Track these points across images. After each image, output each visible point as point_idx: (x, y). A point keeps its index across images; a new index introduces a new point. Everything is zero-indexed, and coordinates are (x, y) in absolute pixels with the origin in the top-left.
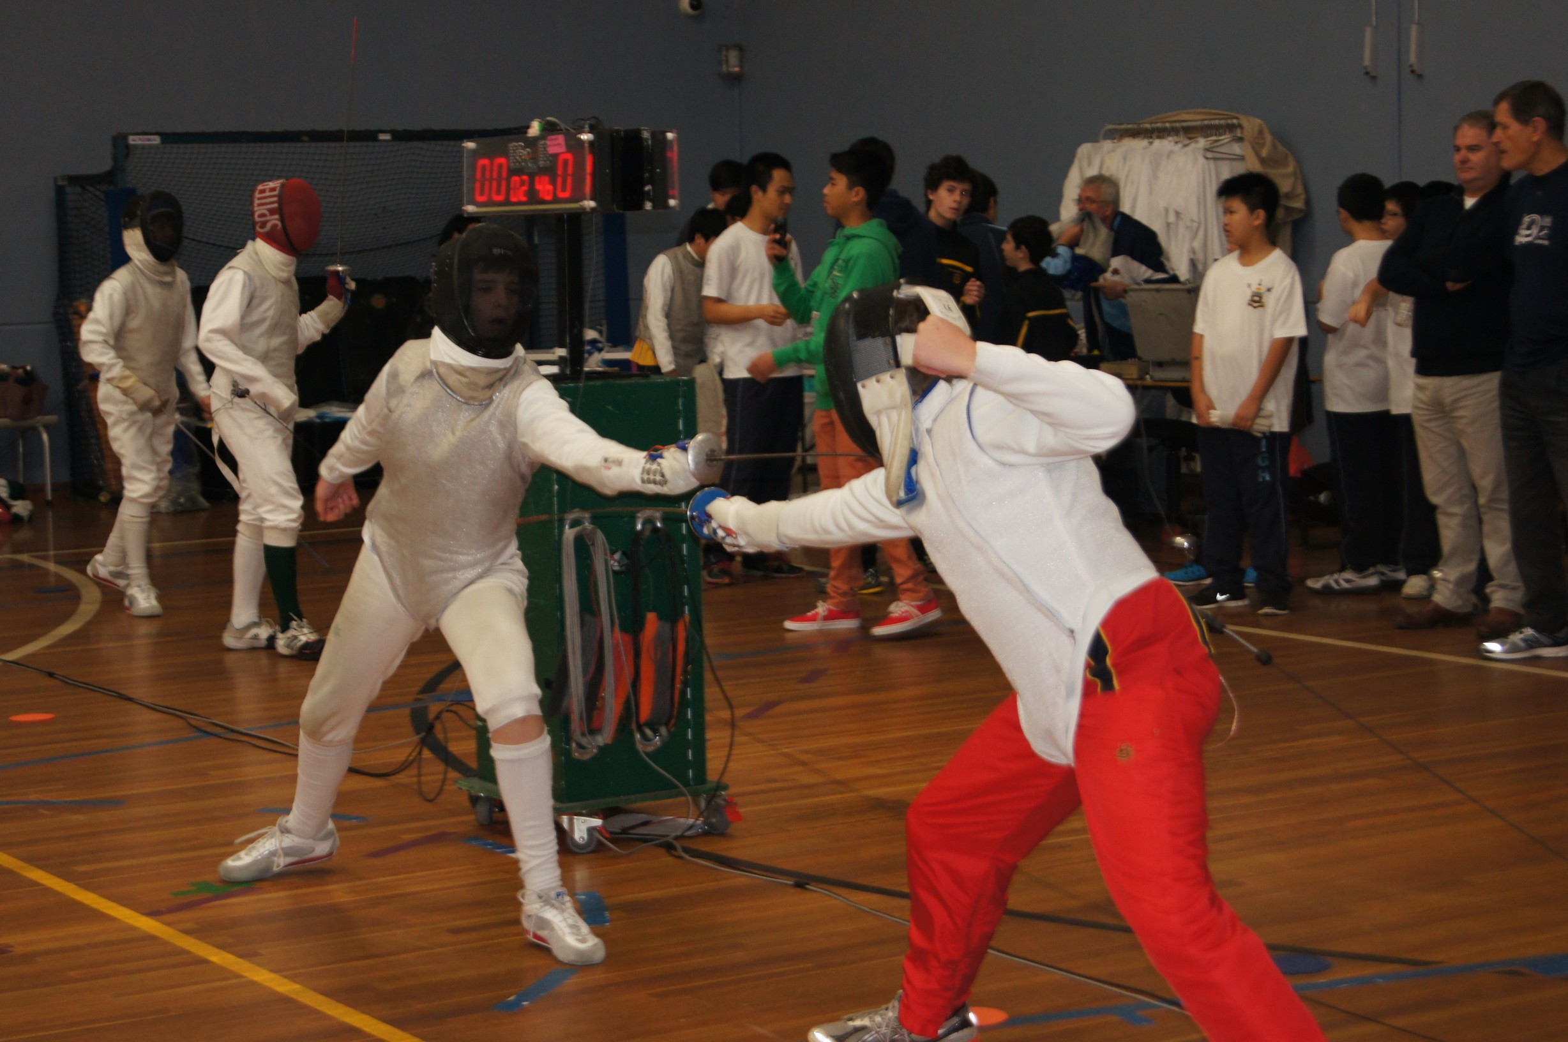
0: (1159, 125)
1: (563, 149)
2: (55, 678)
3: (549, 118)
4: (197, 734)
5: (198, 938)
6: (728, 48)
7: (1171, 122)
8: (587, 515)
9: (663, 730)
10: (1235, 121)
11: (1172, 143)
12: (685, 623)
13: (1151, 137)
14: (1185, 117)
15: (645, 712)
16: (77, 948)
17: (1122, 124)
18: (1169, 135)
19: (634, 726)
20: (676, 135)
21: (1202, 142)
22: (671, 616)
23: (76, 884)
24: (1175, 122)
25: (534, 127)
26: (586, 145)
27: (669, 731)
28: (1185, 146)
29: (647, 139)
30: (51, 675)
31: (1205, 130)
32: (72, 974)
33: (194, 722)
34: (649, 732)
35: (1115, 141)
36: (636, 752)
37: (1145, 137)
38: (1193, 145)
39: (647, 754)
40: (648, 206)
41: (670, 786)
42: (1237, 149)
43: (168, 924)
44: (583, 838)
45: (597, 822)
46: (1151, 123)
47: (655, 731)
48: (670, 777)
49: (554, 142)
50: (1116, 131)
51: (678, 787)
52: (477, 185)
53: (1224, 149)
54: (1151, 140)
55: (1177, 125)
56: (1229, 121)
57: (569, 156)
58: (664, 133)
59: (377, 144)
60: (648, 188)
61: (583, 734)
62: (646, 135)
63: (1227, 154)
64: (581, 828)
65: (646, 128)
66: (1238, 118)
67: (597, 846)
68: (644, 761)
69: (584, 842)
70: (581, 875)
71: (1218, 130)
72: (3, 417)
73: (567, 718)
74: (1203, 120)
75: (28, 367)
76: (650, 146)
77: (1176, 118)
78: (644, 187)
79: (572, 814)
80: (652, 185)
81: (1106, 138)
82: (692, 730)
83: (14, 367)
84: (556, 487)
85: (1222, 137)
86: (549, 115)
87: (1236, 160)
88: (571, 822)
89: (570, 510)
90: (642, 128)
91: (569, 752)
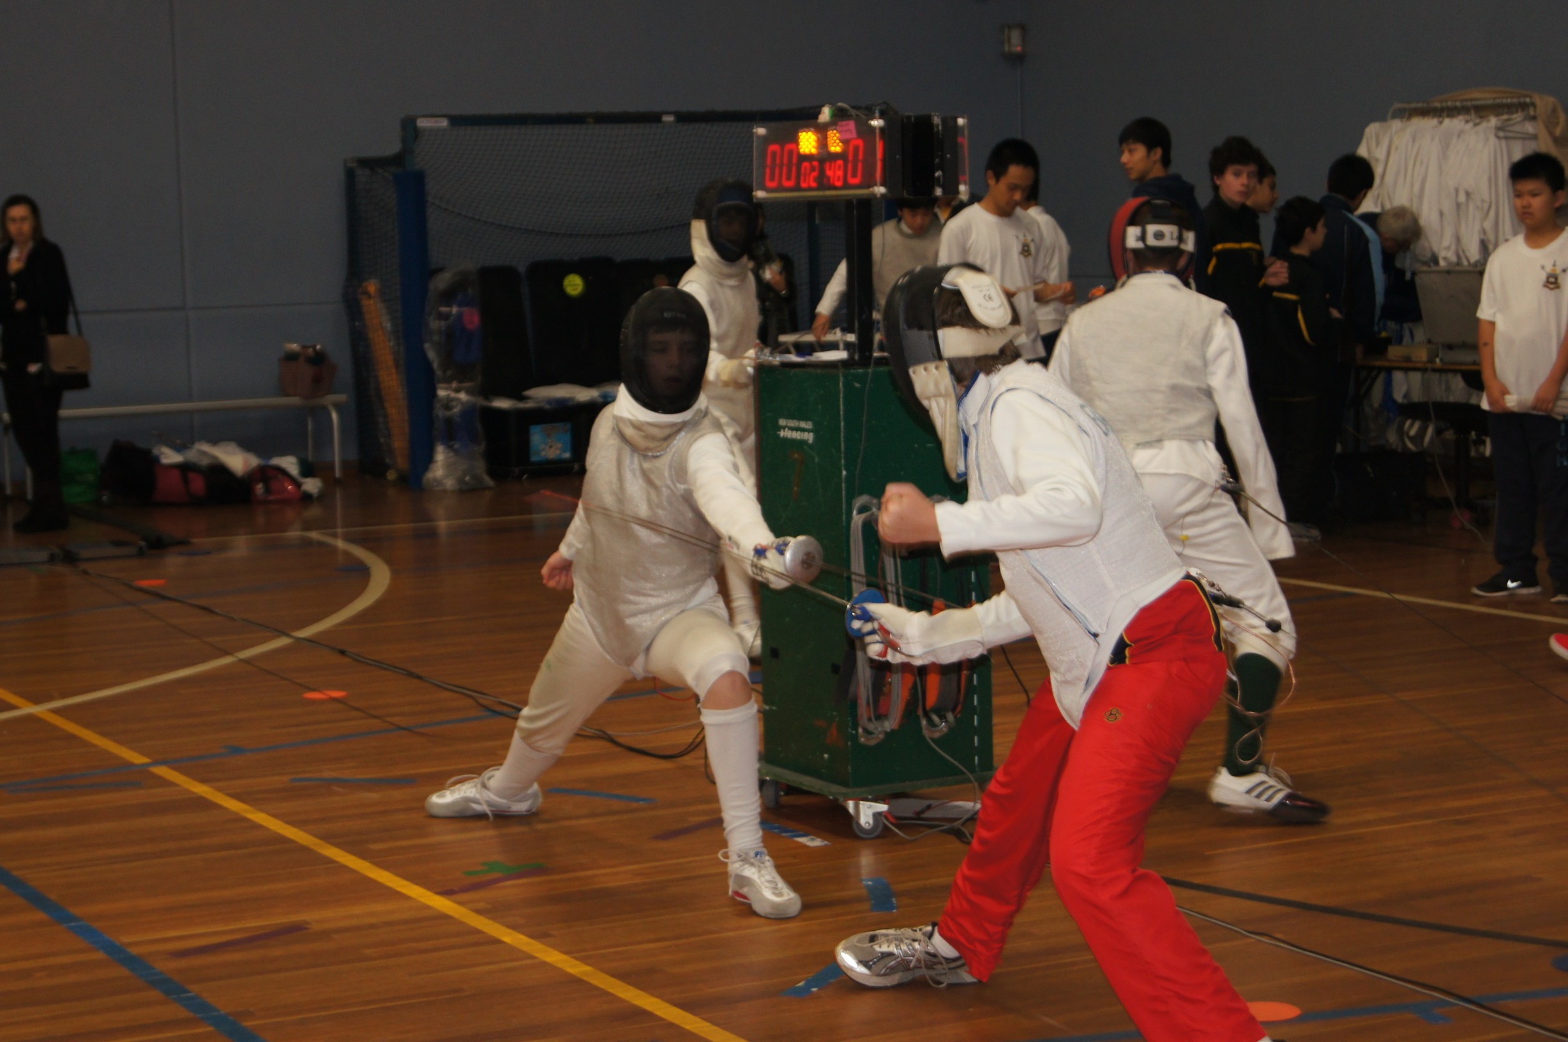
0: (1449, 104)
1: (854, 135)
2: (347, 655)
3: (840, 104)
4: (485, 714)
5: (489, 918)
6: (1010, 27)
7: (1462, 101)
9: (950, 717)
10: (1528, 100)
11: (1463, 123)
13: (1440, 116)
14: (1476, 95)
15: (932, 699)
16: (372, 926)
17: (1409, 103)
18: (1459, 114)
19: (920, 712)
20: (966, 120)
21: (1493, 121)
23: (369, 862)
24: (1466, 100)
25: (824, 113)
26: (877, 131)
27: (955, 717)
28: (1476, 125)
29: (938, 125)
30: (342, 652)
31: (1496, 109)
32: (368, 951)
33: (482, 701)
34: (935, 718)
35: (1404, 120)
36: (922, 738)
37: (1434, 116)
38: (1484, 125)
39: (933, 740)
41: (957, 772)
42: (1529, 128)
43: (460, 903)
44: (869, 823)
45: (883, 807)
46: (1441, 101)
47: (942, 717)
48: (956, 763)
49: (847, 128)
50: (1405, 109)
51: (964, 773)
52: (768, 171)
53: (1517, 128)
54: (1441, 119)
55: (1469, 104)
56: (1522, 100)
57: (860, 143)
58: (955, 120)
59: (661, 125)
60: (938, 174)
61: (870, 720)
62: (937, 120)
63: (1519, 133)
64: (867, 813)
65: (937, 114)
66: (1531, 97)
67: (883, 831)
68: (931, 747)
69: (869, 828)
70: (866, 861)
71: (1510, 108)
72: (293, 395)
73: (854, 703)
74: (1494, 99)
75: (318, 347)
76: (941, 133)
77: (1466, 97)
78: (934, 173)
79: (858, 799)
80: (943, 171)
81: (1394, 117)
82: (978, 716)
83: (304, 347)
84: (844, 473)
85: (1514, 116)
86: (840, 102)
87: (1528, 139)
88: (857, 807)
89: (858, 496)
90: (933, 114)
91: (855, 737)
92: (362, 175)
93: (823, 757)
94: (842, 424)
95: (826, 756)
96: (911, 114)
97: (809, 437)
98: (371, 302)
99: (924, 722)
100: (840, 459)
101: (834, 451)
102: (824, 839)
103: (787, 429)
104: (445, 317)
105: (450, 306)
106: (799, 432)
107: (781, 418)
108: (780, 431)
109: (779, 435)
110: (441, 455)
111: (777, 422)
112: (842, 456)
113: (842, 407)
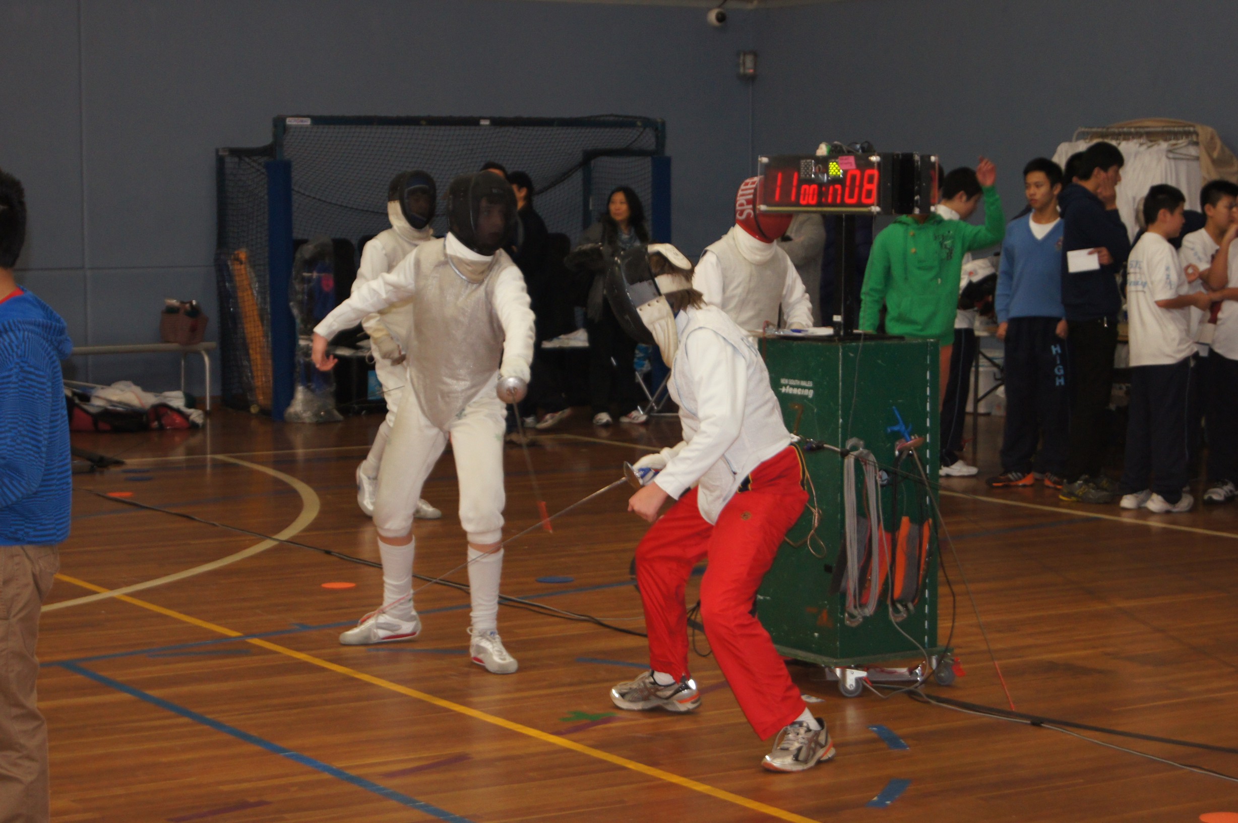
0: (1125, 130)
1: (854, 166)
2: (332, 555)
3: (836, 142)
6: (745, 54)
8: (862, 443)
9: (911, 606)
10: (1192, 129)
11: (1138, 145)
12: (929, 526)
13: (1118, 139)
14: (1145, 124)
15: (898, 592)
17: (1091, 128)
18: (1133, 138)
19: (889, 602)
20: (937, 158)
21: (1164, 145)
22: (918, 520)
23: (482, 711)
24: (1140, 127)
25: (821, 148)
26: (876, 165)
27: (914, 606)
28: (1149, 147)
29: (917, 162)
30: (328, 553)
31: (1166, 135)
34: (899, 606)
36: (891, 621)
38: (1155, 148)
39: (897, 623)
40: (917, 211)
41: (915, 648)
42: (1193, 151)
43: (575, 741)
44: (852, 685)
45: (862, 674)
47: (905, 606)
48: (914, 641)
49: (846, 161)
50: (1088, 133)
51: (918, 648)
53: (1184, 151)
54: (1118, 142)
55: (1142, 130)
56: (1186, 129)
57: (858, 173)
58: (929, 157)
59: (478, 128)
60: (917, 198)
61: (855, 607)
62: (917, 158)
63: (1185, 155)
64: (852, 677)
65: (918, 153)
66: (1194, 127)
67: (863, 690)
68: (895, 628)
69: (852, 688)
70: (852, 715)
71: (1176, 135)
72: (173, 342)
73: (844, 595)
74: (1163, 127)
75: (194, 303)
76: (919, 167)
77: (1138, 125)
78: (914, 197)
79: (844, 668)
80: (920, 195)
81: (1078, 139)
82: (928, 606)
83: (183, 303)
84: (841, 421)
85: (1180, 141)
87: (1192, 160)
88: (844, 674)
89: (850, 438)
90: (914, 152)
91: (842, 621)
92: (230, 162)
93: (813, 636)
94: (840, 384)
95: (816, 634)
96: (898, 152)
97: (810, 393)
98: (243, 266)
99: (890, 609)
100: (838, 410)
101: (832, 404)
102: (818, 697)
103: (788, 387)
104: (309, 280)
105: (310, 271)
106: (800, 390)
107: (783, 378)
108: (781, 388)
109: (781, 391)
110: (300, 394)
111: (780, 381)
112: (840, 407)
113: (840, 372)
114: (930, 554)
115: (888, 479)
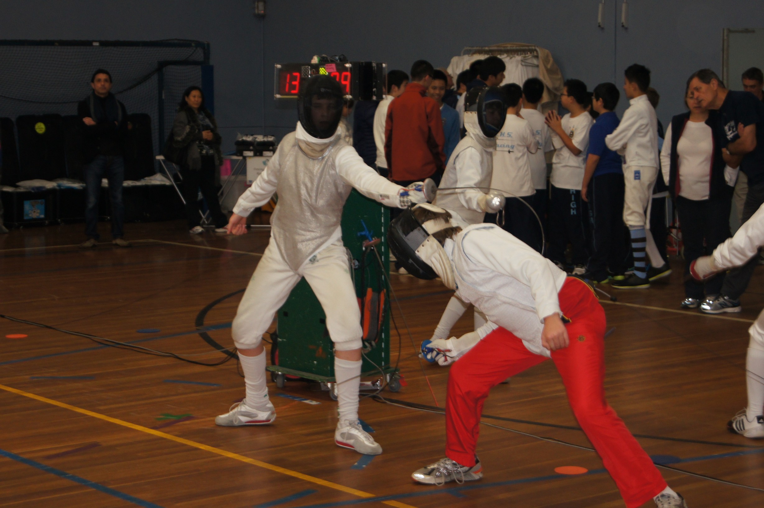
1: (335, 70)
4: (102, 345)
6: (258, 1)
9: (373, 343)
12: (384, 293)
17: (473, 47)
20: (386, 65)
22: (378, 290)
23: (105, 415)
25: (315, 59)
26: (349, 69)
27: (376, 343)
28: (511, 58)
29: (374, 67)
31: (518, 52)
33: (95, 340)
34: (366, 344)
35: (470, 55)
38: (514, 59)
41: (375, 368)
43: (166, 432)
47: (370, 344)
48: (376, 365)
49: (330, 67)
50: (470, 50)
51: (378, 369)
53: (530, 61)
56: (530, 48)
57: (337, 74)
58: (382, 65)
59: (91, 47)
62: (374, 65)
63: (530, 63)
65: (374, 62)
66: (535, 47)
71: (525, 52)
74: (516, 47)
76: (376, 70)
78: (373, 89)
80: (376, 88)
81: (464, 54)
82: (384, 343)
85: (527, 55)
86: (323, 54)
87: (534, 66)
90: (373, 61)
95: (315, 362)
96: (363, 61)
102: (317, 401)
114: (385, 311)
115: (358, 265)
